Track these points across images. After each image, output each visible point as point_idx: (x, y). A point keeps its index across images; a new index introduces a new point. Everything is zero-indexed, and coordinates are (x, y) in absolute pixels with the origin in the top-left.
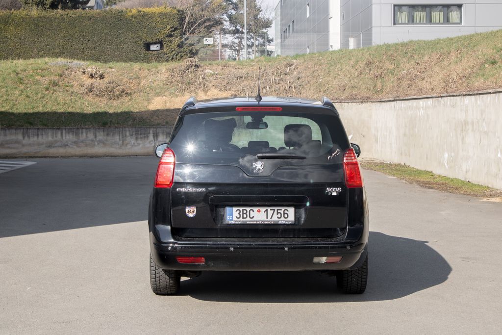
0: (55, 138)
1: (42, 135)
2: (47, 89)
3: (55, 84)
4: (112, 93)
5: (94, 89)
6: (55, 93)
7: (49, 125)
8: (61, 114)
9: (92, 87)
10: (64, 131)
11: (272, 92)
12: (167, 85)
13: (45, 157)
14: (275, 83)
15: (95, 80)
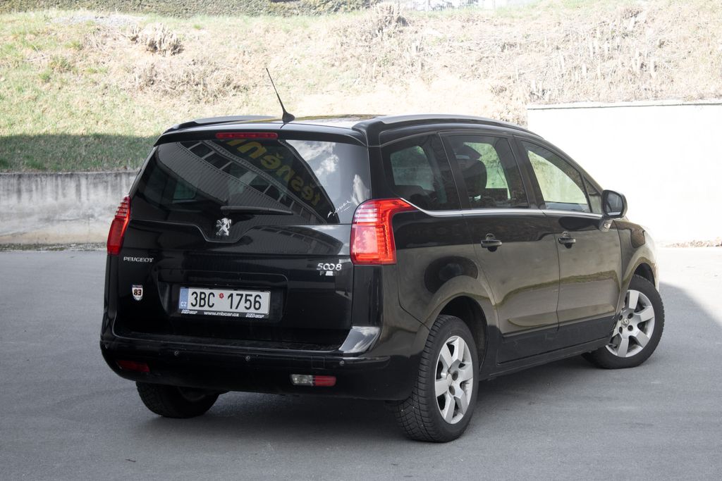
0: (61, 199)
1: (31, 191)
2: (47, 79)
3: (66, 67)
4: (200, 87)
5: (159, 78)
6: (65, 87)
7: (46, 165)
8: (76, 140)
9: (154, 73)
10: (83, 181)
11: (596, 78)
12: (333, 65)
13: (37, 247)
14: (602, 56)
15: (160, 57)
